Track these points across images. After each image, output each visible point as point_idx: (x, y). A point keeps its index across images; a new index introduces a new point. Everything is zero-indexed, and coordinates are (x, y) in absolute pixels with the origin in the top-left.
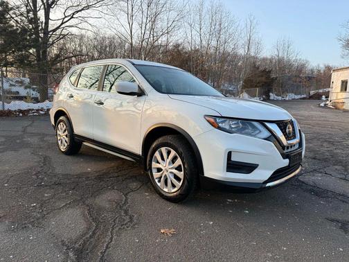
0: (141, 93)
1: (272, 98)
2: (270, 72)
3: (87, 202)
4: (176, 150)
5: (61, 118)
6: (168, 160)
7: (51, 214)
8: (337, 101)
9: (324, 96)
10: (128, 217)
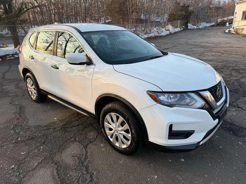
0: (89, 62)
1: (189, 27)
2: (188, 6)
3: (55, 159)
4: (124, 116)
5: (28, 74)
6: (118, 124)
7: (27, 177)
8: (238, 28)
9: (228, 23)
10: (89, 175)
